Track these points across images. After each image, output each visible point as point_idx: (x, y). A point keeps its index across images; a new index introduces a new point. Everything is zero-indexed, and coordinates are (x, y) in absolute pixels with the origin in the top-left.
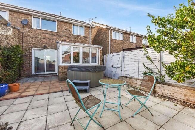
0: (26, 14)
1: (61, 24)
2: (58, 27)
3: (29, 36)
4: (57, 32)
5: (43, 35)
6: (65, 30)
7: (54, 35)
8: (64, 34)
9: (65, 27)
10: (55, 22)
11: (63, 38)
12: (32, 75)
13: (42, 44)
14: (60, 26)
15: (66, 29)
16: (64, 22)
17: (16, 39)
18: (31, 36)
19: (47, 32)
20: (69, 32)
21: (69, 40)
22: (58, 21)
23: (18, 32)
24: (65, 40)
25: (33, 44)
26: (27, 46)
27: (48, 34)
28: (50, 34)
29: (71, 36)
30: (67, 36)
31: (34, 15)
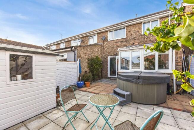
0: (105, 32)
1: (130, 28)
2: (126, 32)
3: (106, 47)
4: (125, 38)
5: (115, 44)
6: (133, 33)
7: (123, 41)
8: (132, 38)
9: (133, 29)
10: (124, 28)
11: (131, 43)
12: (108, 77)
13: (114, 52)
14: (128, 31)
15: (134, 31)
16: (132, 25)
17: (100, 51)
18: (108, 47)
19: (118, 41)
20: (138, 33)
21: (137, 42)
22: (126, 27)
23: (101, 47)
24: (134, 44)
25: (109, 53)
26: (105, 55)
27: (118, 42)
28: (120, 42)
29: (141, 37)
30: (135, 38)
31: (109, 30)
